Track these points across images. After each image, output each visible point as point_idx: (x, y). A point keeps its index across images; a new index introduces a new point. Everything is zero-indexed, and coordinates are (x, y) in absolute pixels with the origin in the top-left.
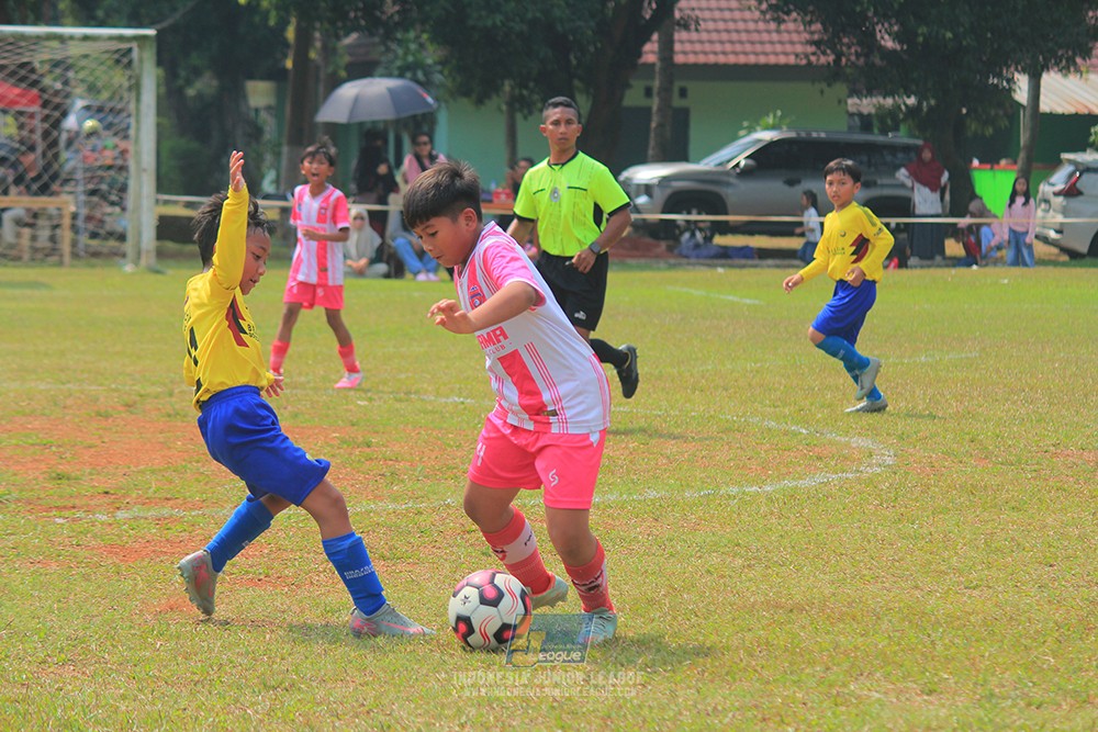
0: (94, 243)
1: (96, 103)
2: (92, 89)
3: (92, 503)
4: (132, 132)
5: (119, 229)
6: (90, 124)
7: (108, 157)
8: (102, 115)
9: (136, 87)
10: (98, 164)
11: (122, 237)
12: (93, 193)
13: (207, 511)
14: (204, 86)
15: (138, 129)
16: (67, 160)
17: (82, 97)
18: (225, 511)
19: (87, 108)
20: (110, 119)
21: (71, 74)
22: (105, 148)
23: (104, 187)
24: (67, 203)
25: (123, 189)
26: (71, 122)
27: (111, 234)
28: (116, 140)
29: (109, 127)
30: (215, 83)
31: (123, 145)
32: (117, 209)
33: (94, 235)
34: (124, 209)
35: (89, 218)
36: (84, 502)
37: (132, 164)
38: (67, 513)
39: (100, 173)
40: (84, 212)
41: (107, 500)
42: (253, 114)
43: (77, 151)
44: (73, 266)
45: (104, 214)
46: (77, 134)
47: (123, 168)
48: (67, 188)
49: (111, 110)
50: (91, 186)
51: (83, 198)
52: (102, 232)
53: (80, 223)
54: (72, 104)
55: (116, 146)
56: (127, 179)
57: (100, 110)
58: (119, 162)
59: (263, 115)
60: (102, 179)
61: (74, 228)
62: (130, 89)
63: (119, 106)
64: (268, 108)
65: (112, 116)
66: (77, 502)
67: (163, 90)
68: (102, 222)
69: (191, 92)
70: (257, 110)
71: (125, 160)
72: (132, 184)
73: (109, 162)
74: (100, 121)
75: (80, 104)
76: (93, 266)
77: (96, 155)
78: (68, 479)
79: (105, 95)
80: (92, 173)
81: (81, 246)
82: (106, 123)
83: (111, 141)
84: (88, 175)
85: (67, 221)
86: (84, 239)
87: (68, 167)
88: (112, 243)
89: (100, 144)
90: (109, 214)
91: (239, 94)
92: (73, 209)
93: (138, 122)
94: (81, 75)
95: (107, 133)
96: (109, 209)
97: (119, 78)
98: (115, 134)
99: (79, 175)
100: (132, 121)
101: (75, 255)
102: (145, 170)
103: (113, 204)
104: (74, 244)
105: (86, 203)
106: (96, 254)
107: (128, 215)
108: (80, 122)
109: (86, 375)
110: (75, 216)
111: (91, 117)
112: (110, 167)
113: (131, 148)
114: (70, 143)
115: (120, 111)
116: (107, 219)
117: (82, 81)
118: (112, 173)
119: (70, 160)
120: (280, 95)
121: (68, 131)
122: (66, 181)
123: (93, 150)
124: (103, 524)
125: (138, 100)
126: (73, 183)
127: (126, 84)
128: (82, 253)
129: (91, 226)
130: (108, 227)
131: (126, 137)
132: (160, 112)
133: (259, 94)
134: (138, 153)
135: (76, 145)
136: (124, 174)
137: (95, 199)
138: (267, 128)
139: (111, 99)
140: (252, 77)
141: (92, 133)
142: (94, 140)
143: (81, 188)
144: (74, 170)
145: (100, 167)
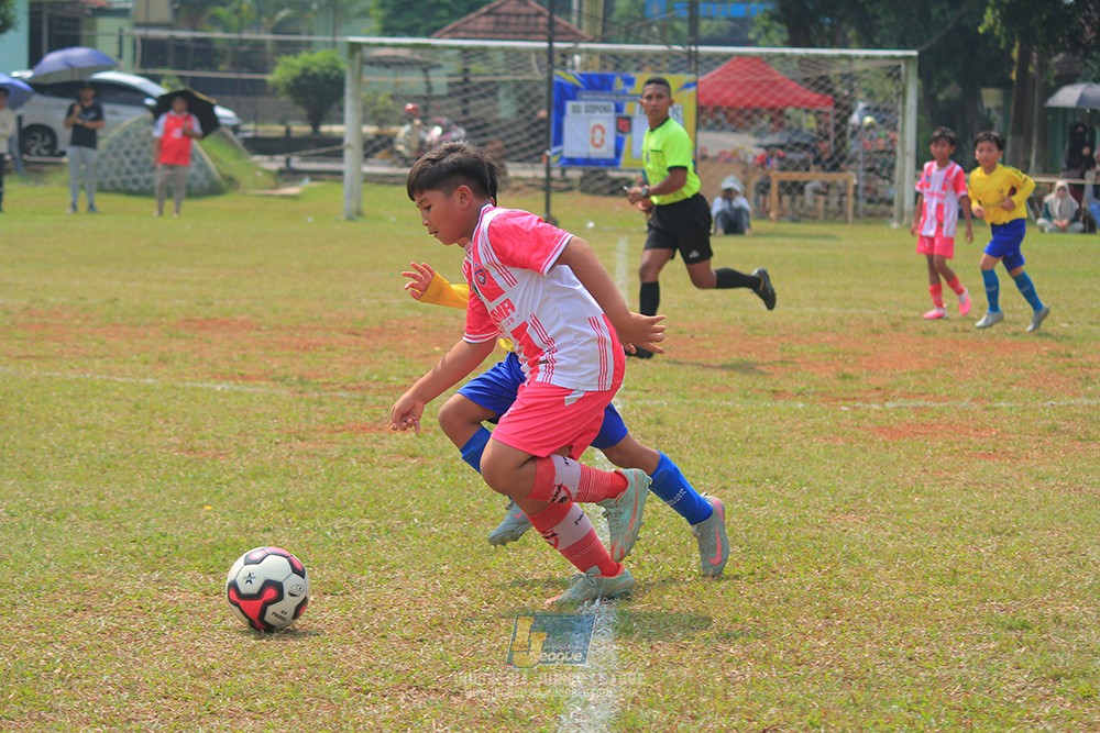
0: (870, 207)
1: (873, 106)
2: (870, 94)
3: (868, 396)
4: (899, 126)
5: (889, 197)
6: (868, 120)
7: (881, 144)
8: (877, 114)
9: (903, 94)
10: (874, 149)
11: (890, 203)
12: (871, 170)
13: (951, 403)
14: (950, 92)
15: (903, 124)
16: (852, 146)
17: (862, 100)
18: (964, 404)
19: (867, 109)
20: (884, 116)
21: (855, 84)
22: (879, 137)
23: (878, 166)
24: (851, 178)
25: (892, 167)
26: (855, 119)
27: (882, 201)
28: (888, 132)
29: (883, 122)
30: (959, 90)
31: (892, 135)
32: (887, 182)
33: (870, 201)
34: (892, 182)
35: (867, 189)
36: (862, 394)
37: (898, 149)
38: (850, 403)
39: (877, 156)
40: (863, 184)
41: (878, 393)
42: (986, 113)
43: (859, 140)
44: (854, 223)
45: (877, 186)
46: (859, 127)
47: (892, 152)
48: (851, 166)
49: (884, 110)
50: (869, 166)
51: (862, 174)
52: (876, 199)
53: (860, 192)
54: (856, 106)
55: (887, 136)
56: (895, 160)
57: (877, 110)
58: (889, 148)
59: (994, 114)
60: (876, 160)
61: (856, 196)
62: (898, 95)
63: (890, 108)
64: (998, 109)
65: (885, 115)
66: (858, 395)
67: (921, 95)
68: (876, 192)
69: (941, 97)
70: (989, 110)
71: (894, 146)
72: (898, 163)
73: (882, 147)
74: (876, 118)
75: (861, 105)
76: (869, 224)
77: (873, 143)
78: (851, 378)
79: (880, 99)
80: (870, 157)
81: (860, 209)
82: (880, 119)
83: (883, 133)
84: (868, 156)
85: (851, 191)
86: (863, 204)
87: (853, 151)
88: (883, 207)
89: (875, 134)
90: (882, 186)
91: (977, 98)
92: (855, 181)
93: (904, 118)
94: (863, 85)
95: (880, 126)
96: (880, 182)
97: (889, 87)
98: (887, 127)
99: (860, 157)
100: (900, 118)
101: (856, 215)
102: (908, 154)
103: (884, 178)
104: (856, 207)
105: (865, 178)
106: (871, 215)
107: (895, 186)
108: (861, 119)
109: (863, 303)
110: (856, 187)
111: (870, 115)
112: (883, 152)
113: (898, 138)
114: (854, 134)
115: (891, 111)
116: (880, 189)
117: (864, 89)
118: (884, 156)
119: (853, 147)
120: (1006, 99)
121: (853, 126)
122: (851, 162)
123: (871, 139)
124: (875, 411)
125: (904, 103)
126: (855, 163)
127: (895, 92)
128: (861, 214)
129: (868, 195)
130: (880, 196)
131: (895, 129)
132: (919, 111)
133: (991, 98)
134: (903, 142)
135: (858, 135)
136: (893, 156)
137: (872, 175)
138: (996, 123)
139: (885, 101)
140: (985, 85)
141: (871, 126)
142: (871, 131)
143: (861, 167)
144: (857, 153)
145: (876, 152)
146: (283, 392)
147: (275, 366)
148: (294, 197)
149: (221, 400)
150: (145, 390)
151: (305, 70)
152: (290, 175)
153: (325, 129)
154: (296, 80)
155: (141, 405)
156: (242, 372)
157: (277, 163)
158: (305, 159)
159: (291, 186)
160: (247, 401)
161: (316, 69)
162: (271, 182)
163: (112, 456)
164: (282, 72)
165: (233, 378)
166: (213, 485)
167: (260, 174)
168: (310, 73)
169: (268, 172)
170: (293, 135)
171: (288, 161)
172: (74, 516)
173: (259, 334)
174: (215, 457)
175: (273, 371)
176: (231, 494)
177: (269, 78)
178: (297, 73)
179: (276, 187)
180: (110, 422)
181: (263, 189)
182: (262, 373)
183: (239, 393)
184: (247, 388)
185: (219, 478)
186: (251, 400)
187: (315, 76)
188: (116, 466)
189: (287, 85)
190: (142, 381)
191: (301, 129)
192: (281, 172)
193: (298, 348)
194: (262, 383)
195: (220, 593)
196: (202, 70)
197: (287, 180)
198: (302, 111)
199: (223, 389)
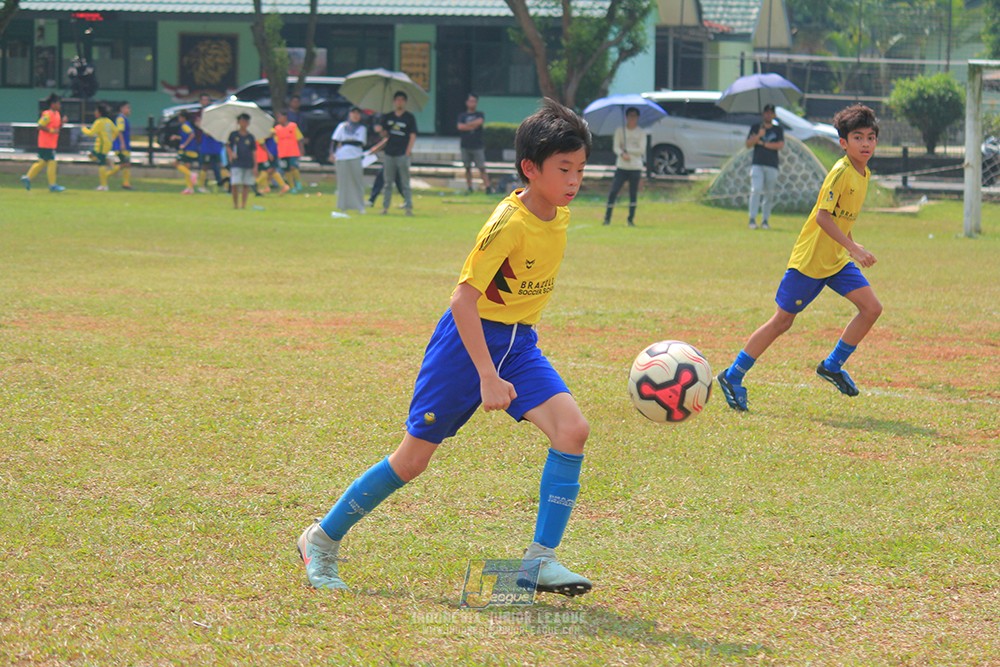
146: (931, 399)
147: (920, 373)
148: (913, 215)
149: (874, 405)
150: (799, 395)
151: (921, 93)
152: (907, 193)
153: (939, 150)
154: (912, 102)
155: (798, 408)
156: (889, 378)
157: (894, 182)
158: (920, 178)
159: (909, 204)
160: (898, 406)
161: (932, 92)
162: (891, 200)
163: (778, 456)
164: (899, 94)
165: (881, 385)
166: (880, 484)
167: (878, 192)
168: (926, 96)
169: (887, 190)
170: (909, 156)
171: (905, 181)
172: (752, 512)
173: (899, 343)
174: (876, 459)
175: (919, 379)
176: (899, 493)
177: (885, 100)
178: (913, 95)
179: (898, 206)
180: (770, 423)
181: (882, 207)
182: (907, 380)
183: (889, 399)
184: (898, 394)
185: (886, 478)
186: (902, 405)
187: (930, 98)
188: (783, 465)
189: (903, 107)
190: (796, 386)
191: (917, 150)
192: (898, 191)
193: (938, 357)
194: (911, 389)
195: (903, 587)
196: (819, 93)
197: (904, 199)
198: (918, 133)
199: (873, 395)
